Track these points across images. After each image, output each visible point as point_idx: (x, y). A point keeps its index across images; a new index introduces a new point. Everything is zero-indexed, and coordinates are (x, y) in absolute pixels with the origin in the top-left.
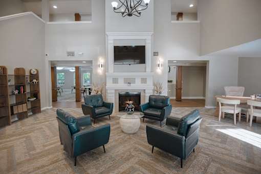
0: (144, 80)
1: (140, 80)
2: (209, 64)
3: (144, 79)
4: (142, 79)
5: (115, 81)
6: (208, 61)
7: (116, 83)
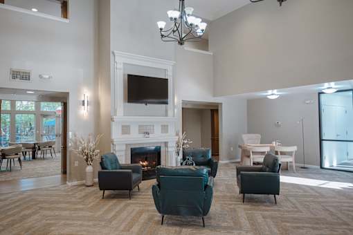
0: (165, 128)
1: (160, 128)
2: (221, 107)
3: (165, 126)
4: (162, 126)
5: (126, 129)
6: (221, 104)
7: (126, 133)
